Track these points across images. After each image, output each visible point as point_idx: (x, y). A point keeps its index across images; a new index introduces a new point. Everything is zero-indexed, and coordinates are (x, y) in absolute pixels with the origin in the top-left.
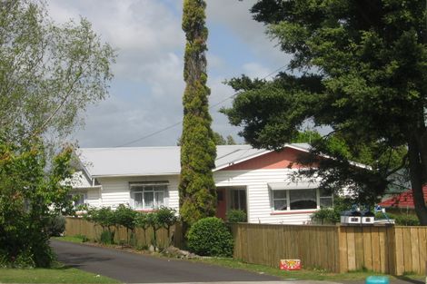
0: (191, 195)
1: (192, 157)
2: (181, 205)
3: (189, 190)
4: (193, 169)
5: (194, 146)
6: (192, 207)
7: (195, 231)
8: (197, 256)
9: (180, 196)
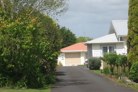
0: (133, 47)
1: (133, 24)
2: (128, 52)
3: (132, 44)
4: (134, 31)
5: (135, 18)
6: (134, 54)
7: (133, 68)
8: (135, 83)
9: (127, 47)
